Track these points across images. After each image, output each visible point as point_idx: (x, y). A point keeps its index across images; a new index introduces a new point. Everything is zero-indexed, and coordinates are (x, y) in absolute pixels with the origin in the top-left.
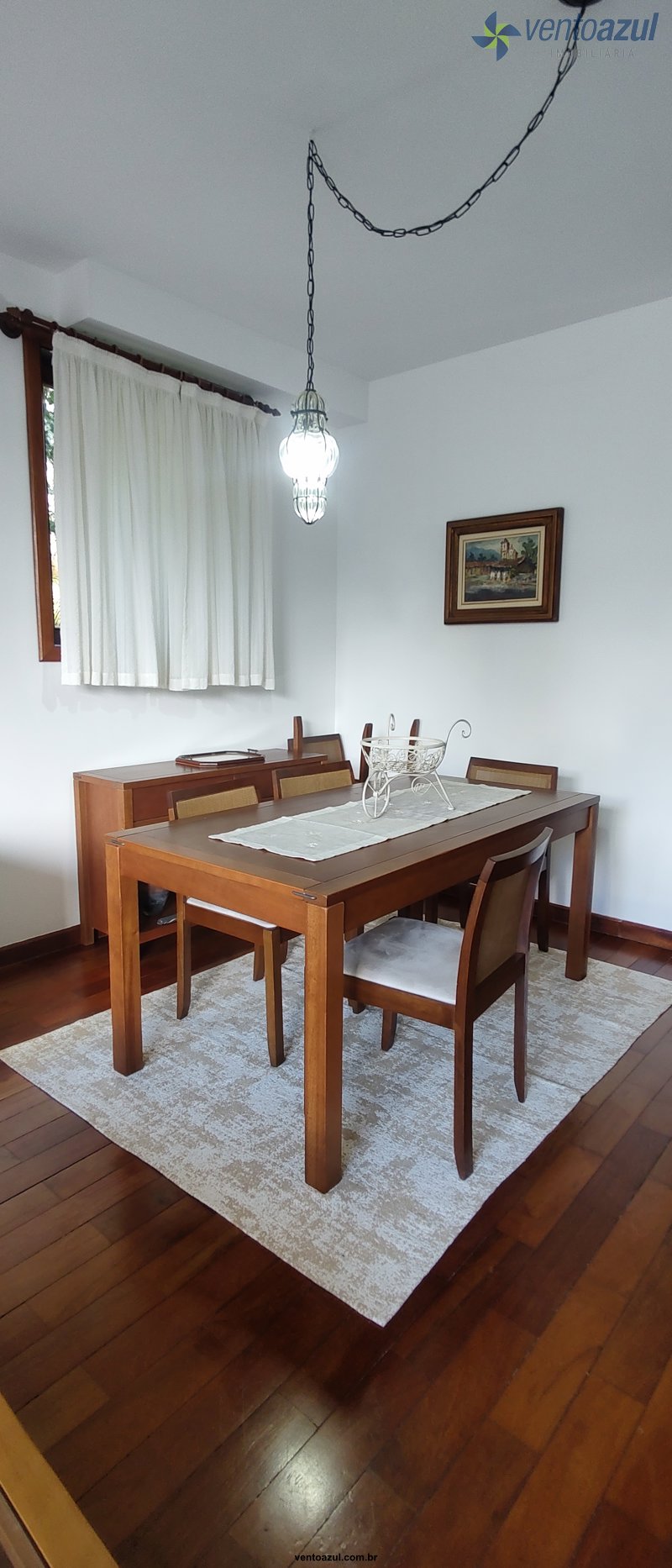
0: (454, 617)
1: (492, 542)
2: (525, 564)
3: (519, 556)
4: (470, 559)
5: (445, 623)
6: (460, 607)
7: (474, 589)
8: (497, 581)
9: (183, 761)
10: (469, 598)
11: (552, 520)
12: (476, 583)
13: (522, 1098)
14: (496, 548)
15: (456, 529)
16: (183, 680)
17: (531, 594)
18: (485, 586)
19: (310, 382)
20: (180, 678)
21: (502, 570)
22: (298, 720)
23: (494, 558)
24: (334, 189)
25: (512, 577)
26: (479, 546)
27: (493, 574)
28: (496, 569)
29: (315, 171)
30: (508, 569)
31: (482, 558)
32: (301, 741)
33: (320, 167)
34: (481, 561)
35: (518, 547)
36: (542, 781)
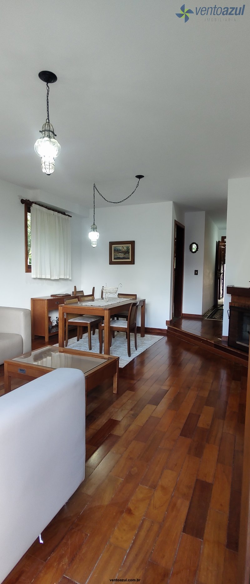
0: (111, 263)
1: (120, 247)
2: (127, 252)
3: (126, 250)
4: (115, 250)
5: (110, 264)
6: (113, 261)
7: (116, 257)
8: (121, 255)
9: (52, 296)
10: (115, 259)
11: (133, 243)
12: (116, 256)
13: (136, 350)
14: (121, 248)
15: (111, 244)
16: (54, 277)
17: (129, 258)
18: (118, 256)
19: (94, 223)
20: (53, 276)
21: (122, 253)
22: (75, 287)
23: (120, 250)
24: (99, 192)
25: (124, 254)
26: (117, 248)
27: (120, 254)
28: (121, 253)
29: (95, 188)
30: (123, 253)
31: (117, 250)
32: (75, 292)
33: (96, 188)
34: (117, 251)
35: (125, 248)
36: (134, 297)
